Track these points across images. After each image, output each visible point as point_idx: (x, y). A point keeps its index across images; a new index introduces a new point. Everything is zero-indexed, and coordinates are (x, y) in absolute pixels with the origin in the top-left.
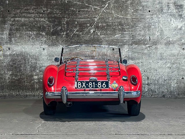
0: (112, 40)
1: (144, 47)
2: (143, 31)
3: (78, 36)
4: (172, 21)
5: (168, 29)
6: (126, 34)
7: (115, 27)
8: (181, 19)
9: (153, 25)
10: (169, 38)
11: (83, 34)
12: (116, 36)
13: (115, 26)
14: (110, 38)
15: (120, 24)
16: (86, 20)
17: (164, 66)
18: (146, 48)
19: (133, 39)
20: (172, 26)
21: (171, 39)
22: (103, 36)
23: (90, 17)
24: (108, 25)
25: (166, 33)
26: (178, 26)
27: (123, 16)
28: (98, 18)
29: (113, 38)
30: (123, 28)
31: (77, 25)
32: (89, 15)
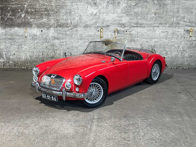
0: (41, 23)
1: (67, 29)
2: (65, 16)
3: (12, 19)
4: (89, 8)
5: (85, 14)
6: (51, 18)
7: (42, 13)
8: (96, 7)
9: (73, 12)
10: (87, 22)
11: (15, 18)
12: (43, 20)
13: (42, 11)
14: (39, 22)
15: (46, 10)
16: (17, 6)
17: (83, 44)
18: (68, 30)
19: (57, 23)
20: (89, 12)
21: (88, 23)
22: (32, 20)
23: (20, 4)
24: (36, 11)
25: (84, 18)
26: (93, 12)
27: (48, 3)
28: (27, 5)
29: (41, 21)
30: (48, 14)
31: (9, 10)
32: (19, 2)
